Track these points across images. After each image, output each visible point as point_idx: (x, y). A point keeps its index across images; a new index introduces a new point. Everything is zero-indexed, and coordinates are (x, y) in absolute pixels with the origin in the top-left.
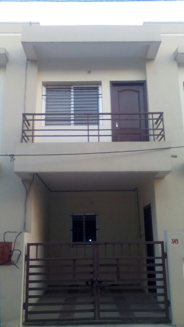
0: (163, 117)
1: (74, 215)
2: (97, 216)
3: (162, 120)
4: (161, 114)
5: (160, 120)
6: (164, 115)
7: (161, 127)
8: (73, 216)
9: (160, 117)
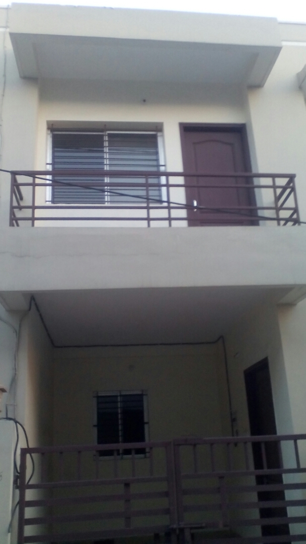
0: (294, 185)
1: (100, 395)
2: (145, 398)
3: (293, 189)
4: (292, 178)
5: (288, 191)
6: (296, 180)
7: (290, 203)
8: (98, 397)
9: (289, 183)
